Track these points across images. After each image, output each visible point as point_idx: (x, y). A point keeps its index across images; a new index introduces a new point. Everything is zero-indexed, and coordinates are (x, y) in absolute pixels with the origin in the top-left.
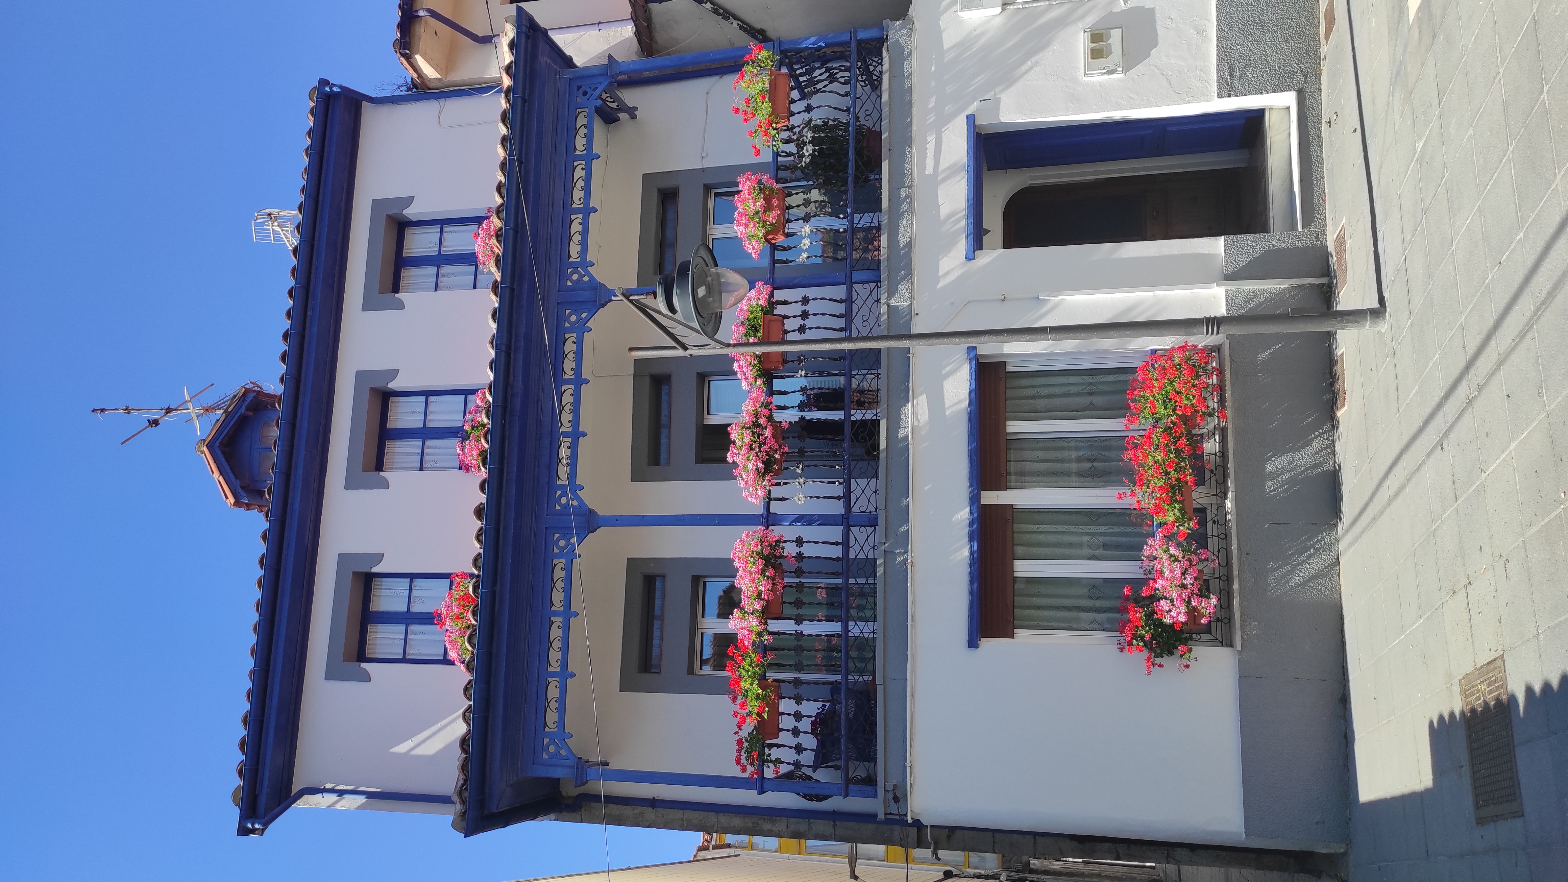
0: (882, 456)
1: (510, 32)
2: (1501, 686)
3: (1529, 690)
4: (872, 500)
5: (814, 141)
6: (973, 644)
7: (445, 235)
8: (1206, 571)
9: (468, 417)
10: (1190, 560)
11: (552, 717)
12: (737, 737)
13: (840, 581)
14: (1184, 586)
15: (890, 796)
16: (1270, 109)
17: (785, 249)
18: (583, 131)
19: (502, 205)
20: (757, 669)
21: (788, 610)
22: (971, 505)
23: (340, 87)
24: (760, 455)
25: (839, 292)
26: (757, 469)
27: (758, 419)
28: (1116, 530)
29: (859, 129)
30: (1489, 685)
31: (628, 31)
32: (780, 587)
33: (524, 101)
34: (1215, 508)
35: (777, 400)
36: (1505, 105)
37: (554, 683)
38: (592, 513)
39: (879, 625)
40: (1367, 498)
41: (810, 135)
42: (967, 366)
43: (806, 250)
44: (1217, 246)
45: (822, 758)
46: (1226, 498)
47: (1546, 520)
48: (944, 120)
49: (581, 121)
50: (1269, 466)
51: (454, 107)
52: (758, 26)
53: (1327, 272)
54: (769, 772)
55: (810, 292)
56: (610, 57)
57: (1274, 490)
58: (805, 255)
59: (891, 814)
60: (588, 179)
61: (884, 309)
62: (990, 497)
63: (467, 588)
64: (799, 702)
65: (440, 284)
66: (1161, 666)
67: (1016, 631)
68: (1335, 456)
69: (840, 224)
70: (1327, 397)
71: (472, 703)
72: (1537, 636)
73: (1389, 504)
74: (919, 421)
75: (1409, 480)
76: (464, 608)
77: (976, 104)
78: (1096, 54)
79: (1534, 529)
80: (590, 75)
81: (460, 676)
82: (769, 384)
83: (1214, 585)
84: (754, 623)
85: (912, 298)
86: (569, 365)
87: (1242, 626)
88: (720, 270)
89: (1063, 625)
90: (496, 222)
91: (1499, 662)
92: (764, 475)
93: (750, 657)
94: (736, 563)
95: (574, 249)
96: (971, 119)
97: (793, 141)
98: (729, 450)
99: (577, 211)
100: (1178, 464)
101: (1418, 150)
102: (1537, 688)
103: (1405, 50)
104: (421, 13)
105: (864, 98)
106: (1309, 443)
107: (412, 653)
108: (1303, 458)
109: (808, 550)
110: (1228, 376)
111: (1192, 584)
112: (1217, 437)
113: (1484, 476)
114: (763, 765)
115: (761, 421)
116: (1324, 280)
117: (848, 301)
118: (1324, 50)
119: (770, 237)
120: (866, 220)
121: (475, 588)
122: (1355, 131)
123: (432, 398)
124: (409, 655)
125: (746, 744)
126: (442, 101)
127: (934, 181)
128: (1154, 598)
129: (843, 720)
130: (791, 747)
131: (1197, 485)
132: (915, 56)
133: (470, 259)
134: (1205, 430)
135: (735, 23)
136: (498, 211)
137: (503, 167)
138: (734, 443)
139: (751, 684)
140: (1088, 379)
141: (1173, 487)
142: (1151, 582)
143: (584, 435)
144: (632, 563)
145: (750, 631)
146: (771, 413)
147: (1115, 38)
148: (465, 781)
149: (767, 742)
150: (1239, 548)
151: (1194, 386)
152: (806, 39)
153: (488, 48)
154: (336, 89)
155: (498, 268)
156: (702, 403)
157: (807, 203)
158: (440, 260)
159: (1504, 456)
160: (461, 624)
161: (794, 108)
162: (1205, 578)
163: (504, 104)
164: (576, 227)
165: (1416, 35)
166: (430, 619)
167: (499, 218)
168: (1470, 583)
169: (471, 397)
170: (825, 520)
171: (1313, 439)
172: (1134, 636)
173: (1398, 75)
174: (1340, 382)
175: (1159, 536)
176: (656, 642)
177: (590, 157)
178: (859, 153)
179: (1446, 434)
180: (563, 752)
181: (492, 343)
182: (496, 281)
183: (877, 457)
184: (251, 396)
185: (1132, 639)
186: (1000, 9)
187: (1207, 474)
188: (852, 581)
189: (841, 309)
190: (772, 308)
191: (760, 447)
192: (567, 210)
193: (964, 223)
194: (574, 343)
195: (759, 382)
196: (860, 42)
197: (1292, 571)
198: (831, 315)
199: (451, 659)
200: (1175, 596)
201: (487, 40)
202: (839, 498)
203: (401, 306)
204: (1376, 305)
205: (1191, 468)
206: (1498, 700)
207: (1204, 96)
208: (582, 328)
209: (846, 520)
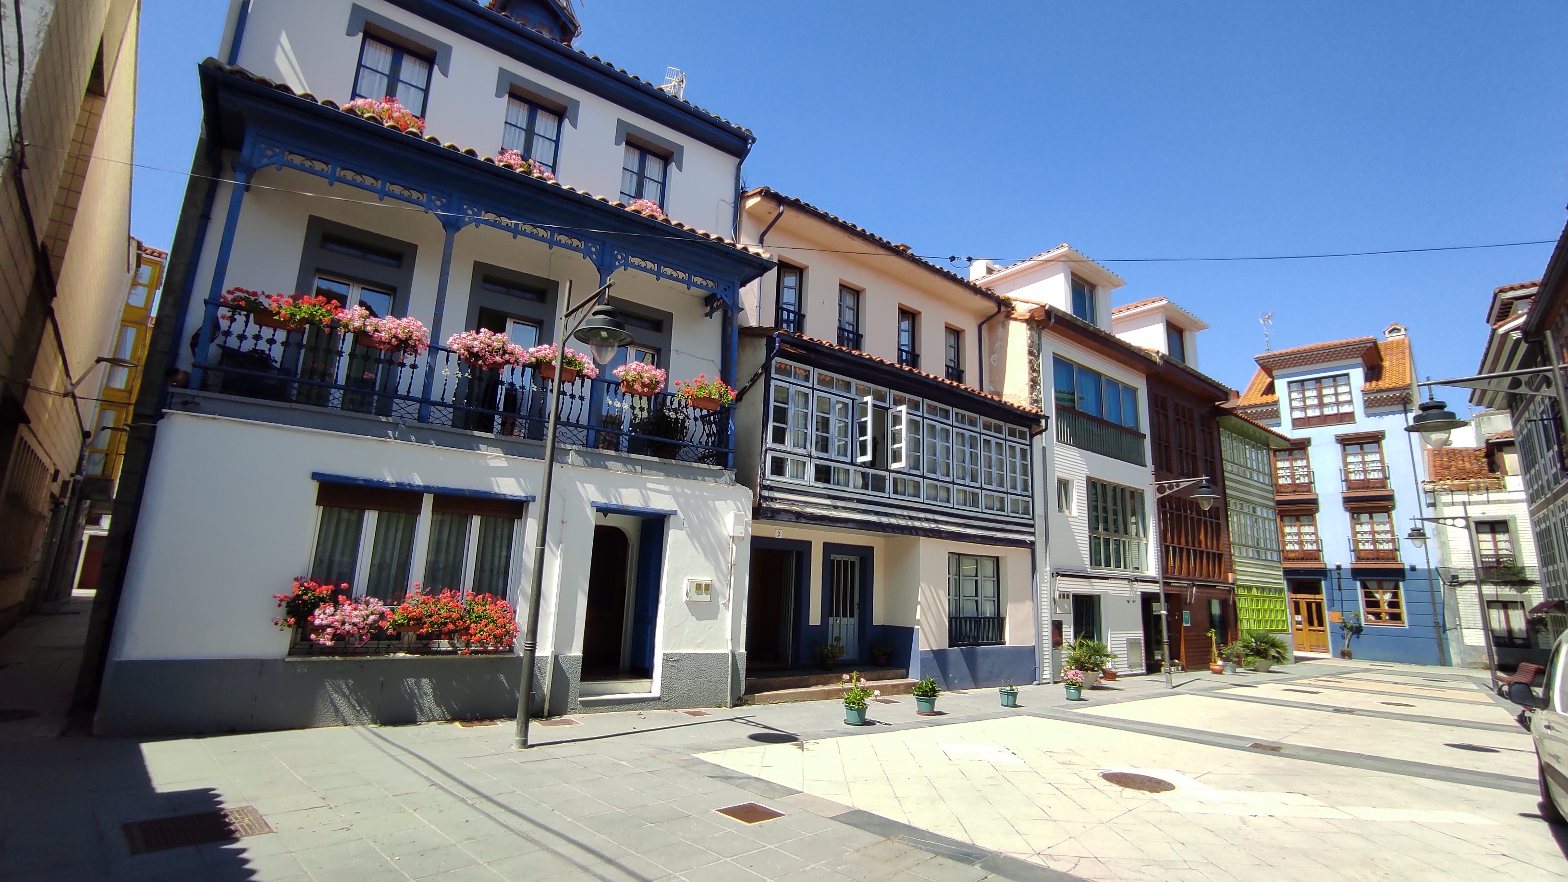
0: (469, 432)
1: (765, 256)
2: (247, 832)
3: (243, 850)
4: (439, 421)
5: (677, 419)
6: (315, 476)
7: (656, 184)
8: (352, 639)
9: (537, 164)
10: (364, 628)
11: (297, 160)
12: (259, 293)
13: (377, 389)
14: (343, 623)
15: (189, 399)
16: (652, 682)
17: (616, 391)
18: (705, 283)
19: (671, 224)
20: (318, 318)
21: (360, 350)
22: (424, 487)
23: (750, 149)
24: (483, 351)
25: (584, 421)
26: (473, 347)
27: (509, 354)
28: (392, 581)
29: (679, 447)
30: (248, 825)
31: (753, 323)
32: (382, 347)
33: (728, 253)
34: (400, 646)
35: (519, 369)
36: (645, 806)
37: (327, 169)
38: (458, 228)
39: (339, 411)
40: (397, 743)
41: (681, 417)
42: (523, 495)
43: (613, 404)
44: (577, 651)
45: (228, 353)
46: (406, 653)
47: (379, 850)
48: (676, 496)
49: (710, 284)
50: (425, 681)
51: (727, 212)
52: (744, 397)
53: (551, 715)
54: (223, 311)
55: (587, 402)
56: (742, 309)
57: (408, 684)
58: (610, 403)
59: (172, 397)
60: (676, 279)
61: (568, 447)
62: (428, 502)
63: (413, 127)
64: (283, 344)
65: (626, 172)
66: (280, 605)
67: (321, 508)
68: (428, 721)
69: (625, 427)
70: (469, 715)
71: (319, 104)
72: (289, 852)
73: (390, 756)
74: (490, 459)
75: (409, 767)
76: (397, 120)
77: (682, 516)
78: (698, 586)
79: (372, 844)
80: (735, 295)
81: (344, 104)
82: (530, 365)
83: (341, 644)
84: (357, 324)
85: (573, 465)
86: (563, 239)
87: (305, 662)
88: (616, 348)
90: (661, 218)
91: (268, 829)
92: (468, 351)
93: (328, 316)
94: (404, 320)
95: (636, 261)
96: (675, 513)
97: (679, 407)
98: (489, 330)
99: (659, 268)
100: (436, 623)
101: (622, 762)
102: (244, 855)
103: (678, 753)
104: (782, 208)
105: (696, 453)
106: (438, 705)
107: (364, 73)
108: (428, 702)
109: (406, 371)
110: (492, 656)
111: (344, 629)
112: (451, 649)
113: (412, 811)
114: (231, 308)
115: (507, 356)
116: (546, 713)
117: (577, 425)
118: (680, 711)
119: (625, 383)
120: (624, 441)
121: (412, 133)
122: (635, 728)
123: (553, 144)
124: (364, 71)
125: (253, 298)
126: (733, 205)
127: (642, 487)
128: (336, 604)
129: (263, 374)
130: (244, 331)
131: (418, 635)
132: (716, 485)
133: (639, 195)
134: (456, 641)
135: (748, 385)
136: (667, 221)
138: (494, 335)
139: (305, 312)
140: (502, 570)
141: (420, 619)
142: (349, 602)
143: (514, 237)
144: (414, 248)
145: (351, 320)
146: (511, 363)
147: (705, 598)
148: (251, 79)
149: (252, 316)
150: (367, 661)
151: (489, 635)
152: (734, 424)
153: (758, 240)
154: (749, 146)
155: (633, 211)
156: (522, 319)
157: (642, 409)
158: (641, 176)
159: (426, 822)
160: (385, 116)
161: (698, 410)
162: (347, 638)
163: (727, 241)
164: (650, 265)
165: (685, 758)
166: (391, 94)
167: (663, 220)
168: (331, 808)
169: (550, 169)
170: (427, 386)
171: (441, 708)
172: (307, 589)
173: (665, 750)
174: (478, 724)
175: (384, 609)
176: (345, 250)
177: (689, 284)
178: (665, 445)
180: (265, 161)
181: (587, 194)
182: (625, 207)
183: (466, 427)
184: (572, 28)
185: (305, 587)
186: (731, 535)
187: (425, 642)
188: (376, 397)
189: (573, 420)
190: (580, 377)
191: (489, 352)
192: (660, 262)
193: (614, 502)
194: (578, 246)
195: (534, 360)
196: (726, 454)
197: (343, 695)
198: (570, 413)
199: (356, 99)
200: (337, 617)
201: (761, 241)
202: (443, 399)
203: (617, 143)
204: (529, 743)
205: (432, 631)
206: (234, 832)
207: (665, 646)
208: (587, 253)
209: (425, 401)
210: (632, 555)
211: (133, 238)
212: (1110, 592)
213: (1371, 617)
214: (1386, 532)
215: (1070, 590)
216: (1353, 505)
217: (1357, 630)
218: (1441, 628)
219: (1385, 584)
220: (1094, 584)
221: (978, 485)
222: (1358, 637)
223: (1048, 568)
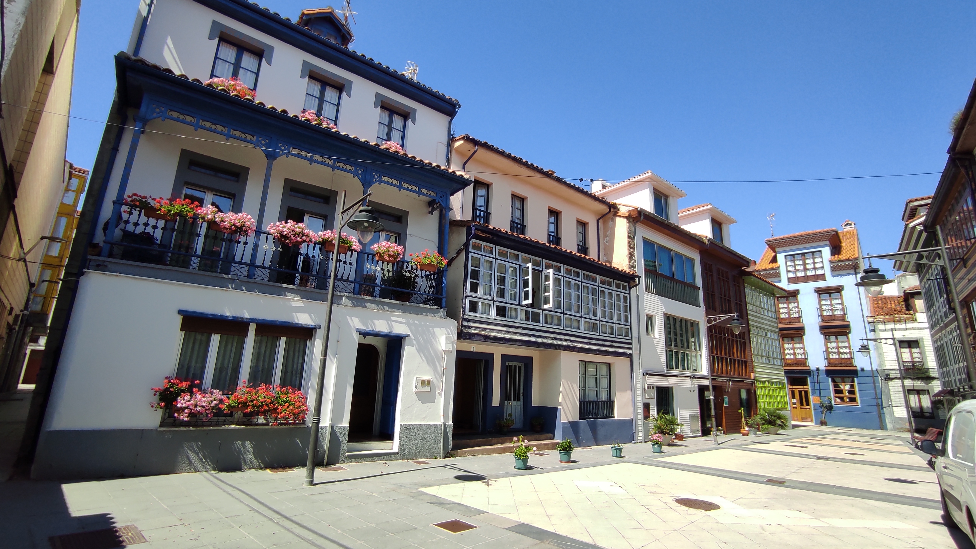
0: (280, 285)
1: (466, 176)
2: (130, 542)
4: (260, 278)
5: (410, 277)
6: (180, 312)
7: (399, 132)
8: (201, 416)
9: (326, 119)
10: (209, 409)
11: (175, 115)
12: (148, 197)
13: (221, 257)
14: (196, 406)
15: (100, 263)
16: (393, 443)
17: (372, 259)
18: (428, 193)
19: (408, 157)
20: (185, 213)
21: (212, 233)
22: (250, 319)
23: (457, 111)
24: (290, 234)
25: (352, 278)
26: (283, 232)
27: (306, 236)
28: (228, 379)
29: (412, 295)
30: (131, 537)
31: (459, 218)
32: (225, 231)
33: (443, 175)
34: (232, 420)
35: (311, 245)
36: (388, 522)
37: (194, 120)
38: (275, 158)
39: (196, 271)
40: (228, 482)
41: (413, 276)
42: (313, 324)
44: (346, 423)
45: (127, 235)
46: (236, 425)
48: (409, 325)
49: (432, 193)
50: (248, 443)
51: (443, 149)
52: (452, 264)
53: (328, 464)
54: (124, 208)
55: (354, 266)
56: (452, 209)
57: (237, 445)
58: (369, 267)
59: (90, 262)
60: (411, 190)
61: (342, 294)
62: (252, 328)
63: (248, 96)
64: (162, 229)
65: (381, 124)
66: (155, 395)
67: (184, 332)
68: (249, 469)
69: (378, 282)
70: (276, 465)
71: (190, 81)
73: (225, 491)
74: (293, 302)
75: (236, 498)
76: (239, 92)
77: (413, 338)
78: (423, 382)
80: (447, 200)
81: (206, 81)
82: (319, 243)
83: (194, 419)
84: (210, 217)
85: (345, 306)
86: (341, 165)
87: (170, 431)
88: (373, 233)
89: (183, 352)
90: (402, 153)
91: (144, 540)
92: (280, 234)
93: (192, 211)
94: (240, 214)
95: (386, 179)
96: (408, 336)
97: (412, 269)
98: (294, 221)
99: (400, 184)
100: (256, 406)
101: (373, 494)
103: (409, 488)
104: (476, 147)
105: (422, 298)
106: (256, 458)
108: (250, 456)
109: (241, 246)
110: (291, 426)
111: (196, 410)
112: (265, 422)
113: (238, 527)
114: (130, 206)
115: (304, 237)
116: (325, 463)
117: (348, 281)
118: (410, 461)
119: (378, 254)
120: (377, 291)
121: (248, 99)
122: (382, 472)
123: (336, 107)
124: (219, 61)
125: (144, 200)
126: (446, 145)
127: (388, 320)
128: (192, 394)
130: (138, 221)
131: (244, 413)
132: (434, 318)
133: (388, 138)
134: (268, 417)
135: (455, 256)
136: (406, 155)
137: (421, 161)
138: (297, 224)
139: (177, 209)
141: (246, 403)
142: (200, 392)
143: (310, 164)
144: (248, 169)
145: (206, 214)
146: (307, 242)
147: (427, 389)
148: (148, 65)
149: (143, 211)
150: (211, 430)
151: (290, 413)
152: (446, 280)
153: (462, 167)
154: (457, 109)
155: (384, 148)
156: (314, 214)
157: (388, 271)
158: (390, 127)
159: (247, 534)
160: (231, 89)
161: (423, 271)
162: (198, 416)
163: (443, 167)
164: (395, 182)
165: (413, 491)
166: (235, 75)
168: (185, 526)
169: (333, 122)
170: (254, 256)
171: (258, 460)
172: (173, 384)
173: (401, 486)
174: (281, 470)
175: (222, 397)
176: (203, 171)
177: (419, 193)
178: (403, 293)
179: (257, 512)
180: (155, 115)
182: (380, 146)
183: (278, 282)
184: (348, 37)
185: (172, 383)
186: (444, 349)
187: (248, 418)
188: (220, 262)
189: (345, 277)
190: (350, 250)
191: (293, 235)
192: (401, 180)
193: (371, 329)
194: (350, 169)
195: (321, 240)
196: (441, 299)
197: (195, 452)
198: (343, 273)
199: (213, 78)
200: (192, 402)
201: (464, 168)
202: (263, 264)
203: (375, 107)
204: (314, 482)
205: (253, 411)
206: (123, 541)
207: (402, 420)
208: (355, 174)
209: (252, 265)
210: (381, 362)
211: (67, 161)
212: (679, 385)
213: (838, 400)
214: (846, 348)
215: (654, 384)
216: (826, 331)
217: (830, 408)
218: (880, 406)
219: (846, 379)
220: (669, 380)
221: (597, 318)
222: (831, 413)
223: (641, 370)
